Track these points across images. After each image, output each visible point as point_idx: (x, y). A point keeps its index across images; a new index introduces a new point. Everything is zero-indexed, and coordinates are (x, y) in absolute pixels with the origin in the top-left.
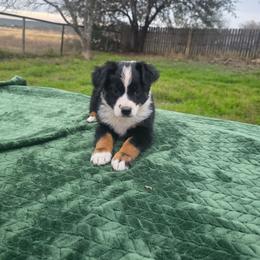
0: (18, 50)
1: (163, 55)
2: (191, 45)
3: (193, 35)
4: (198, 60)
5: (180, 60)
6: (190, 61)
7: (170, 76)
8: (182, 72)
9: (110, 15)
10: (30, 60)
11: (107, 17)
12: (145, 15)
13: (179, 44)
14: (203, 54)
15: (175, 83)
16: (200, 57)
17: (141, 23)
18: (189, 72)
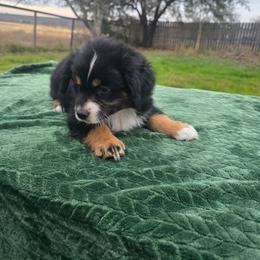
0: (29, 44)
1: (173, 50)
2: (201, 39)
3: (203, 29)
4: (209, 55)
5: (190, 55)
6: (201, 56)
7: (183, 69)
8: (194, 67)
9: (118, 9)
10: (42, 54)
11: (115, 11)
12: (154, 9)
13: (188, 39)
14: (214, 49)
15: (189, 77)
16: (210, 51)
17: (150, 18)
18: (201, 66)
